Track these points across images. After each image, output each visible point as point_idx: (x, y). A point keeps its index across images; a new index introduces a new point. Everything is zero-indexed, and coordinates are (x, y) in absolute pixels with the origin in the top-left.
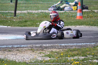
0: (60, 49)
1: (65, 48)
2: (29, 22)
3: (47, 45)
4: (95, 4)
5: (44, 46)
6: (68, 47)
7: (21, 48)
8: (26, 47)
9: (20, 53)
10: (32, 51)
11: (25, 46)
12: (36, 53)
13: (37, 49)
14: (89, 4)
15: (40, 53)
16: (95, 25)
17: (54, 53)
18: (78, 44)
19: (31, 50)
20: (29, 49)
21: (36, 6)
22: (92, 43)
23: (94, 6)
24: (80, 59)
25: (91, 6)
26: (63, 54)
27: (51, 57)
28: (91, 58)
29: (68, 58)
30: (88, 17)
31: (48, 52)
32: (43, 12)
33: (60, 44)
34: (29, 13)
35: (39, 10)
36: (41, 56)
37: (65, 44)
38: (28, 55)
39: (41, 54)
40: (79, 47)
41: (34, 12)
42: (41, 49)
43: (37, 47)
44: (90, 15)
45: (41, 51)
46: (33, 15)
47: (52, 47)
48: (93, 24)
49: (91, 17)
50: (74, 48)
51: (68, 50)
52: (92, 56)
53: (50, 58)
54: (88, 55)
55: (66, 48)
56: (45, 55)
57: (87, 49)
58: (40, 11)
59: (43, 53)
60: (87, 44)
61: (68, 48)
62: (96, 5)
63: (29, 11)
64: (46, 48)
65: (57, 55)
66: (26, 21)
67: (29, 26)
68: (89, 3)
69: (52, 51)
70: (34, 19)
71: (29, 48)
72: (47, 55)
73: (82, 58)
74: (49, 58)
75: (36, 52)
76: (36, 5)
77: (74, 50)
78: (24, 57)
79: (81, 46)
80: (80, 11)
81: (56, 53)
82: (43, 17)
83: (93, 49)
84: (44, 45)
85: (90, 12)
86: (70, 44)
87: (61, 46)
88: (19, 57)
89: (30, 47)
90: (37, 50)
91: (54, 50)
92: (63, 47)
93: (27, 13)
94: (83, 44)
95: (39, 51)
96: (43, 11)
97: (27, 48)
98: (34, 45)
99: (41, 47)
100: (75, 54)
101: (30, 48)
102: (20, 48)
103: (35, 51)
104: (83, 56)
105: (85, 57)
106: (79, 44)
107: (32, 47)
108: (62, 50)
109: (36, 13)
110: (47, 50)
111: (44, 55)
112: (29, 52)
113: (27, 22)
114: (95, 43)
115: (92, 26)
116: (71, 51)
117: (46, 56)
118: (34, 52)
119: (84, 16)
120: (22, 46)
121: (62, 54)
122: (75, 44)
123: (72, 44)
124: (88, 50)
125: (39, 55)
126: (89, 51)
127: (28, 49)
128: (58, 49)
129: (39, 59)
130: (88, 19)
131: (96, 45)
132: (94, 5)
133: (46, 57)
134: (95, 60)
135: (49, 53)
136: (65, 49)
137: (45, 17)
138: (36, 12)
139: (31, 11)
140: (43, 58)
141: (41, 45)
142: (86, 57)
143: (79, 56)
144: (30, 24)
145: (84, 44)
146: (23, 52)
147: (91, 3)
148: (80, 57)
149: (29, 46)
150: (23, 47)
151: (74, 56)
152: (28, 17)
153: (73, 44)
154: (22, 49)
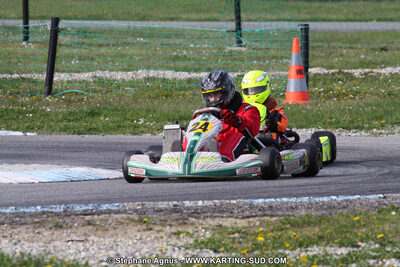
0: (251, 219)
1: (267, 215)
2: (106, 116)
3: (200, 203)
4: (348, 45)
5: (188, 208)
6: (281, 209)
7: (100, 213)
8: (118, 212)
9: (99, 233)
10: (144, 227)
11: (114, 207)
12: (162, 234)
13: (163, 218)
14: (326, 45)
15: (175, 234)
16: (359, 128)
17: (229, 234)
18: (317, 199)
19: (141, 221)
20: (132, 220)
21: (122, 56)
22: (372, 197)
23: (342, 55)
24: (331, 255)
25: (331, 54)
26: (266, 239)
27: (219, 247)
28: (373, 251)
29: (287, 252)
30: (329, 98)
31: (206, 229)
32: (154, 79)
33: (248, 201)
34: (100, 81)
35: (139, 71)
36: (180, 244)
37: (267, 200)
38: (131, 243)
39: (181, 236)
40: (324, 212)
41: (119, 76)
42: (177, 220)
43: (161, 210)
44: (337, 87)
45: (180, 224)
46: (118, 87)
47: (219, 211)
48: (353, 122)
49: (339, 96)
50: (303, 213)
51: (283, 223)
52: (377, 246)
53: (215, 251)
54: (362, 241)
55: (272, 216)
56: (196, 241)
57: (356, 216)
58: (142, 74)
59: (188, 233)
60: (351, 198)
61: (280, 213)
62: (351, 51)
63: (99, 74)
64: (197, 213)
65: (240, 243)
66: (92, 114)
67: (107, 130)
68: (322, 41)
69: (221, 226)
70: (122, 102)
71: (131, 216)
72: (202, 242)
73: (339, 253)
74: (211, 252)
75: (158, 232)
76: (123, 52)
77: (307, 222)
78: (119, 251)
79: (329, 207)
80: (299, 72)
81: (236, 235)
82: (157, 97)
83: (378, 219)
84: (187, 203)
85: (333, 78)
86: (285, 199)
87: (252, 206)
88: (100, 249)
89: (136, 211)
90: (163, 223)
91: (228, 222)
92: (262, 209)
93: (94, 82)
94: (334, 197)
95: (171, 226)
96: (152, 73)
97: (124, 216)
98: (149, 205)
99: (175, 210)
100: (309, 238)
101: (135, 217)
102: (96, 217)
103: (157, 228)
104: (341, 245)
105: (351, 249)
106: (321, 199)
107: (142, 213)
108: (258, 223)
109: (130, 82)
110: (201, 221)
111: (191, 241)
112: (134, 231)
113: (99, 114)
114: (382, 196)
115: (350, 130)
116: (292, 225)
117: (200, 245)
118: (151, 229)
119: (313, 93)
120: (105, 207)
121: (261, 239)
122: (306, 199)
123: (293, 200)
124: (358, 221)
125: (174, 240)
126: (364, 225)
127: (128, 219)
128: (243, 218)
129: (174, 256)
130: (332, 104)
131: (386, 202)
132: (344, 51)
133: (201, 249)
134: (389, 258)
135: (208, 235)
136: (268, 218)
137: (166, 96)
138: (129, 75)
139: (107, 74)
140: (190, 252)
141: (175, 203)
142: (355, 249)
143: (328, 243)
144: (111, 125)
145: (341, 198)
146: (111, 232)
147: (332, 44)
148: (330, 250)
149: (129, 206)
150: (109, 212)
151: (307, 246)
152: (99, 97)
153: (299, 200)
154: (107, 221)
